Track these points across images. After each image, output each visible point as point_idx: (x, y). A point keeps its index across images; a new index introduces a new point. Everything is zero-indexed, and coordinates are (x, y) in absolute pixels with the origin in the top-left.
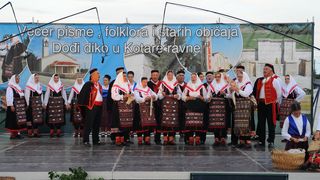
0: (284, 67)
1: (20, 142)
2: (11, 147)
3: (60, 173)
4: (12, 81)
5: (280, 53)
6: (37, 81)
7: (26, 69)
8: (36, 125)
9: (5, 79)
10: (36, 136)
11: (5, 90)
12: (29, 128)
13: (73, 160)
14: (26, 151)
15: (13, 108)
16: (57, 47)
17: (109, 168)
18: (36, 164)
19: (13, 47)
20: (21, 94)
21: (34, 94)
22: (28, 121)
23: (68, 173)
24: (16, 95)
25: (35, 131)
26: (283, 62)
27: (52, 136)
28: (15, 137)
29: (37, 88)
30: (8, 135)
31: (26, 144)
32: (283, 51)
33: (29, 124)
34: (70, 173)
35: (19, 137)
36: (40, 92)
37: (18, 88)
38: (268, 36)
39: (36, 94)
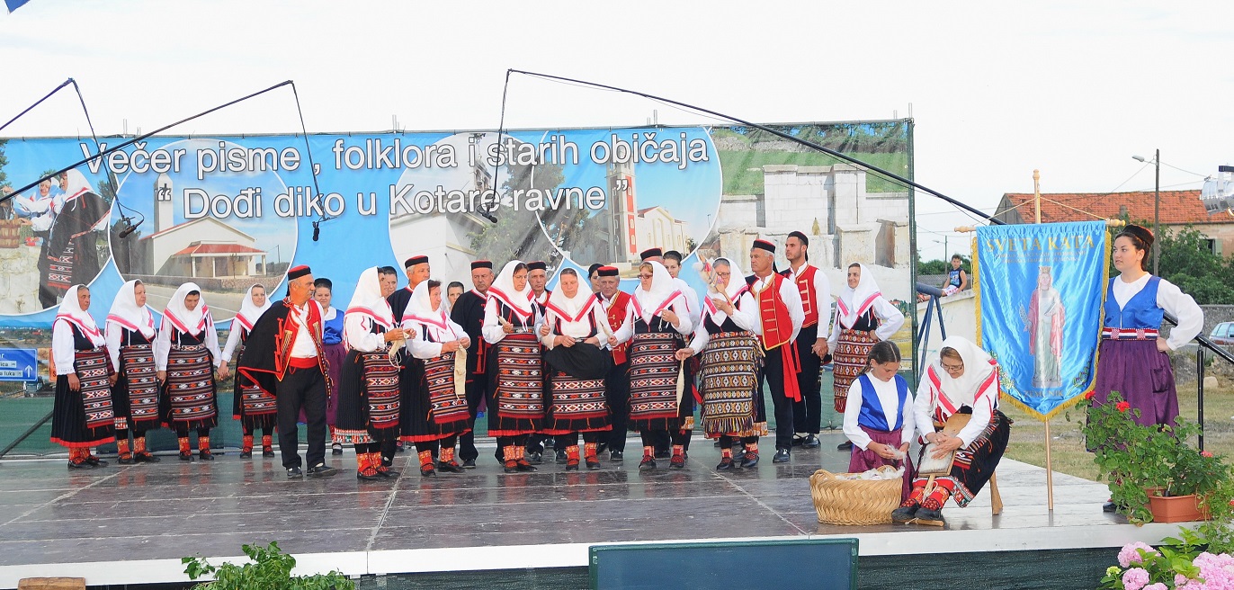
0: (837, 243)
1: (97, 477)
2: (73, 491)
3: (216, 562)
4: (69, 303)
5: (826, 204)
6: (141, 302)
7: (110, 267)
8: (139, 428)
9: (48, 297)
10: (140, 457)
11: (51, 330)
12: (122, 434)
13: (252, 523)
14: (116, 503)
15: (73, 381)
16: (197, 203)
17: (356, 543)
18: (146, 539)
19: (67, 206)
20: (97, 341)
21: (133, 339)
22: (117, 415)
23: (240, 561)
24: (82, 343)
25: (138, 445)
26: (832, 228)
27: (185, 457)
28: (82, 463)
29: (140, 321)
30: (63, 457)
31: (116, 483)
32: (832, 199)
33: (121, 423)
34: (246, 559)
35: (92, 463)
36: (147, 332)
37: (88, 322)
38: (791, 159)
39: (138, 338)
